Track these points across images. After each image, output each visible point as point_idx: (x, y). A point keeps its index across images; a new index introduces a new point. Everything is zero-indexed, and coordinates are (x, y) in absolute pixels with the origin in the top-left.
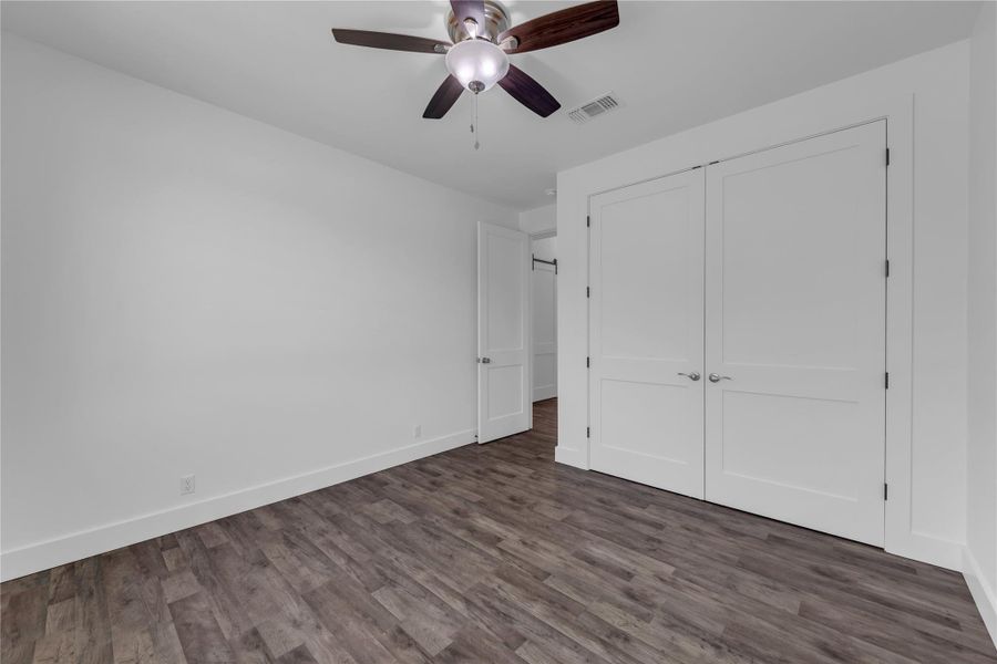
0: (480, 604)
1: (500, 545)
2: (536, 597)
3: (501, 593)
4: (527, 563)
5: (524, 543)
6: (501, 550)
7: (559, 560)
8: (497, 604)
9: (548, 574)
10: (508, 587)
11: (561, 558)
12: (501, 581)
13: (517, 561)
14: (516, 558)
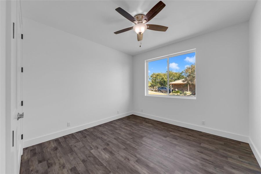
0: (139, 143)
1: (137, 159)
2: (128, 145)
3: (135, 145)
4: (128, 152)
5: (128, 159)
6: (136, 157)
7: (120, 153)
8: (136, 143)
9: (124, 149)
10: (134, 146)
11: (119, 154)
12: (135, 147)
13: (131, 153)
14: (131, 154)
